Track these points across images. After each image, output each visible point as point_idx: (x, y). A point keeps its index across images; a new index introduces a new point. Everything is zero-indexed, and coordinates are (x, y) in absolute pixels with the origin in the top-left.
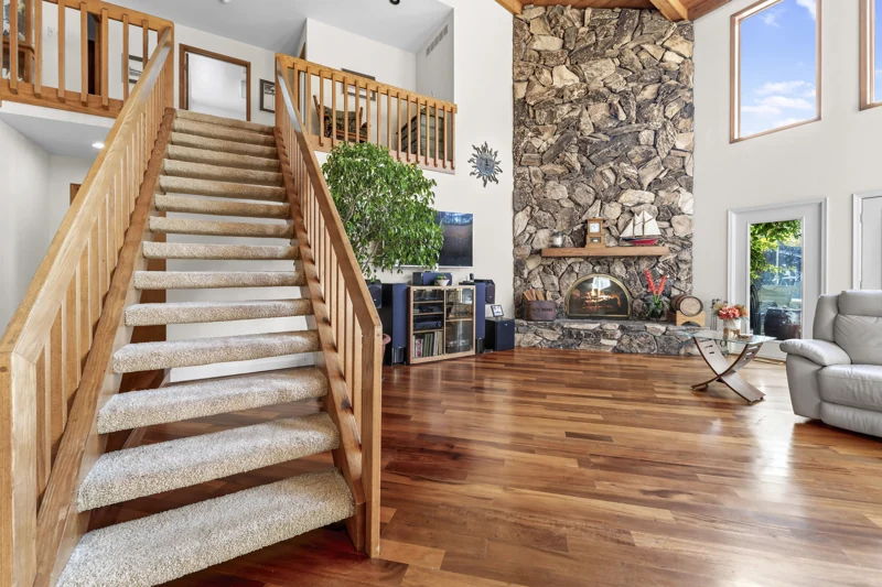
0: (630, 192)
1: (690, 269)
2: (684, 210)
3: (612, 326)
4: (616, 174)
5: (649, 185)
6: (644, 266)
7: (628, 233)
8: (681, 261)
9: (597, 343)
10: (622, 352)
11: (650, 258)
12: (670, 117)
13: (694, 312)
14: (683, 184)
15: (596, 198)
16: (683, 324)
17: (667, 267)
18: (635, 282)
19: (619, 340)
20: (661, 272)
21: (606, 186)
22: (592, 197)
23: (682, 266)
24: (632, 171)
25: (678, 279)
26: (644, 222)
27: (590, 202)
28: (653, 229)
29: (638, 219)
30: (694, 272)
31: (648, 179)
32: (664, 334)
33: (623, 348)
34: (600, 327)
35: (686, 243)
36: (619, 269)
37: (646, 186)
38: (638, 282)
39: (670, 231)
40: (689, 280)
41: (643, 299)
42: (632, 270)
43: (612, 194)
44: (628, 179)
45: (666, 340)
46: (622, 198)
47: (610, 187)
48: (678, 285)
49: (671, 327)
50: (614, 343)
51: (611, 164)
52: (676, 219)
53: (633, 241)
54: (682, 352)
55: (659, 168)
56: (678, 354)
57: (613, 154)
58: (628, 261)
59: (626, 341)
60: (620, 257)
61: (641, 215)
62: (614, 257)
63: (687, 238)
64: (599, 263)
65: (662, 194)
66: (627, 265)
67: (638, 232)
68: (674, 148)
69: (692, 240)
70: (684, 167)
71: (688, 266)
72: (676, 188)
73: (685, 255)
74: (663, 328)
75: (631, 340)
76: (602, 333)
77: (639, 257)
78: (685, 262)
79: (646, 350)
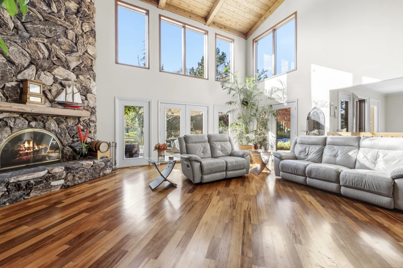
0: (61, 68)
1: (95, 126)
2: (93, 92)
3: (58, 170)
4: (50, 51)
5: (73, 69)
6: (71, 123)
7: (61, 98)
8: (91, 121)
9: (48, 186)
10: (68, 187)
11: (74, 118)
12: (85, 31)
13: (106, 150)
14: (92, 76)
15: (31, 63)
16: (101, 158)
17: (85, 124)
18: (65, 134)
19: (65, 179)
20: (82, 127)
21: (41, 56)
22: (28, 61)
23: (92, 124)
24: (61, 54)
25: (90, 132)
26: (73, 94)
27: (26, 65)
28: (78, 99)
29: (69, 90)
30: (97, 128)
31: (73, 65)
32: (92, 166)
33: (69, 183)
34: (49, 172)
35: (93, 111)
36: (53, 125)
37: (72, 68)
38: (67, 134)
39: (86, 102)
40: (95, 132)
41: (71, 147)
42: (63, 126)
43: (46, 64)
44: (58, 58)
45: (93, 170)
46: (55, 71)
47: (44, 58)
48: (90, 135)
49: (96, 161)
50: (62, 182)
51: (46, 41)
52: (89, 95)
53: (65, 105)
54: (101, 174)
55: (79, 60)
56: (99, 177)
57: (47, 33)
58: (59, 119)
59: (70, 177)
60: (53, 116)
61: (71, 87)
62: (48, 115)
63: (94, 108)
64: (35, 120)
65: (81, 77)
66: (59, 123)
67: (70, 100)
68: (86, 52)
69: (96, 109)
70: (91, 66)
71: (94, 124)
72: (89, 77)
73: (93, 118)
74: (92, 163)
75: (74, 176)
76: (52, 177)
77: (67, 117)
78: (93, 122)
79: (83, 180)
